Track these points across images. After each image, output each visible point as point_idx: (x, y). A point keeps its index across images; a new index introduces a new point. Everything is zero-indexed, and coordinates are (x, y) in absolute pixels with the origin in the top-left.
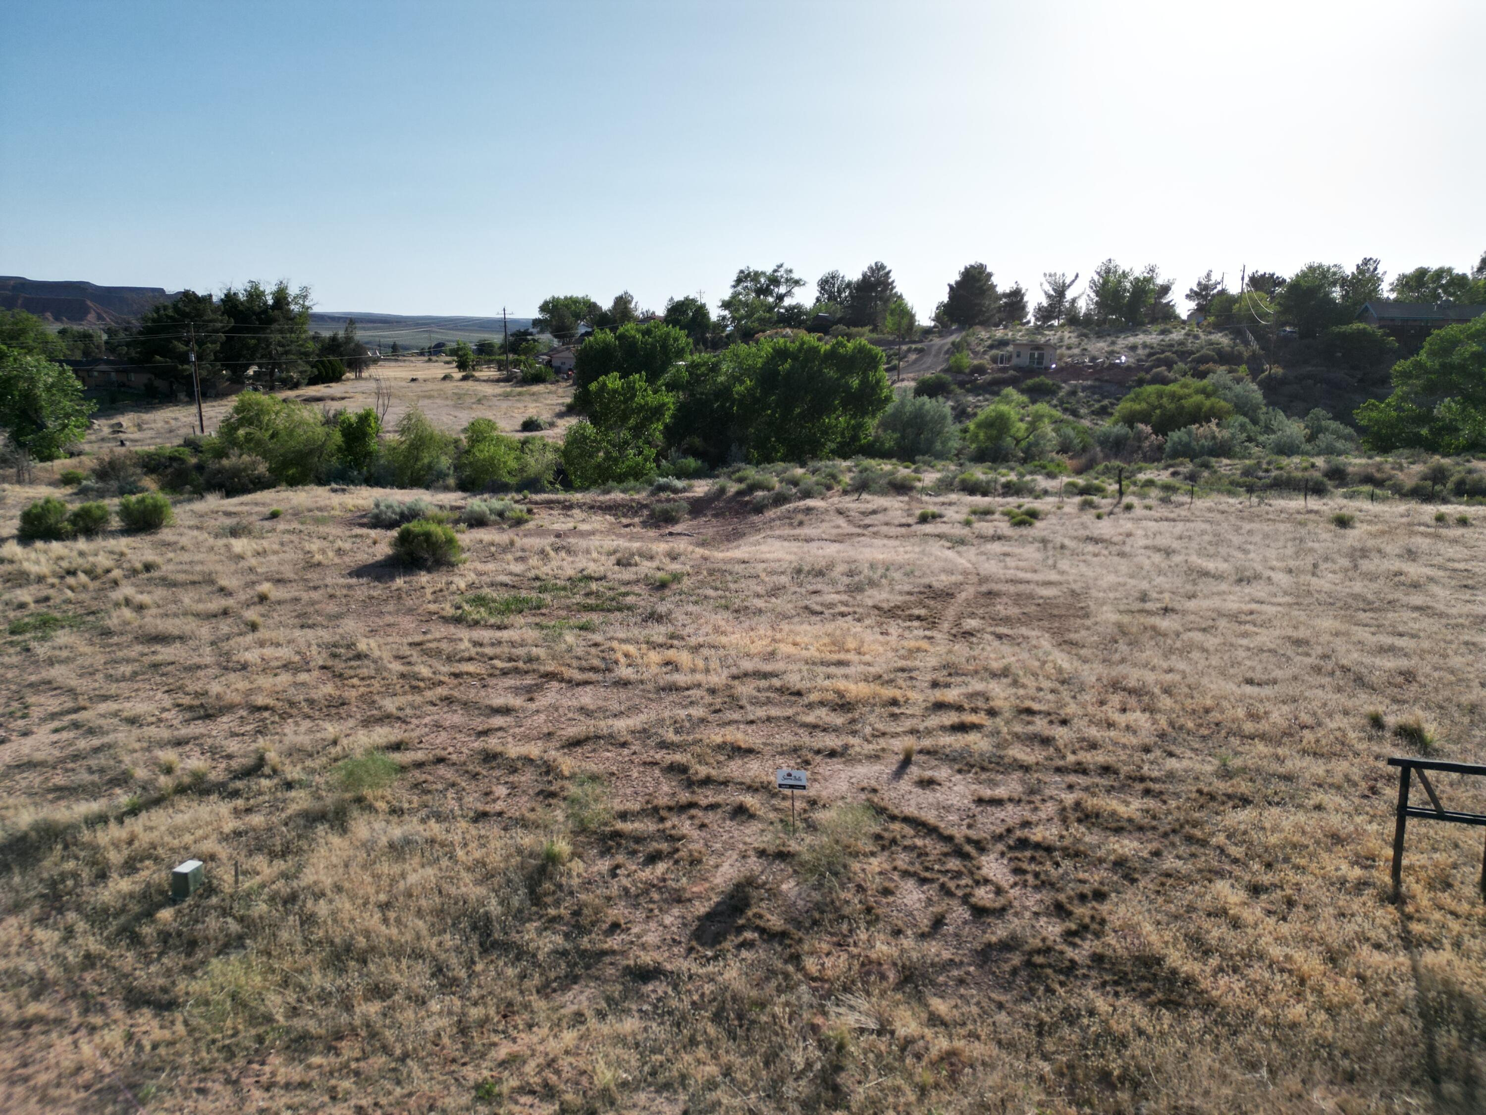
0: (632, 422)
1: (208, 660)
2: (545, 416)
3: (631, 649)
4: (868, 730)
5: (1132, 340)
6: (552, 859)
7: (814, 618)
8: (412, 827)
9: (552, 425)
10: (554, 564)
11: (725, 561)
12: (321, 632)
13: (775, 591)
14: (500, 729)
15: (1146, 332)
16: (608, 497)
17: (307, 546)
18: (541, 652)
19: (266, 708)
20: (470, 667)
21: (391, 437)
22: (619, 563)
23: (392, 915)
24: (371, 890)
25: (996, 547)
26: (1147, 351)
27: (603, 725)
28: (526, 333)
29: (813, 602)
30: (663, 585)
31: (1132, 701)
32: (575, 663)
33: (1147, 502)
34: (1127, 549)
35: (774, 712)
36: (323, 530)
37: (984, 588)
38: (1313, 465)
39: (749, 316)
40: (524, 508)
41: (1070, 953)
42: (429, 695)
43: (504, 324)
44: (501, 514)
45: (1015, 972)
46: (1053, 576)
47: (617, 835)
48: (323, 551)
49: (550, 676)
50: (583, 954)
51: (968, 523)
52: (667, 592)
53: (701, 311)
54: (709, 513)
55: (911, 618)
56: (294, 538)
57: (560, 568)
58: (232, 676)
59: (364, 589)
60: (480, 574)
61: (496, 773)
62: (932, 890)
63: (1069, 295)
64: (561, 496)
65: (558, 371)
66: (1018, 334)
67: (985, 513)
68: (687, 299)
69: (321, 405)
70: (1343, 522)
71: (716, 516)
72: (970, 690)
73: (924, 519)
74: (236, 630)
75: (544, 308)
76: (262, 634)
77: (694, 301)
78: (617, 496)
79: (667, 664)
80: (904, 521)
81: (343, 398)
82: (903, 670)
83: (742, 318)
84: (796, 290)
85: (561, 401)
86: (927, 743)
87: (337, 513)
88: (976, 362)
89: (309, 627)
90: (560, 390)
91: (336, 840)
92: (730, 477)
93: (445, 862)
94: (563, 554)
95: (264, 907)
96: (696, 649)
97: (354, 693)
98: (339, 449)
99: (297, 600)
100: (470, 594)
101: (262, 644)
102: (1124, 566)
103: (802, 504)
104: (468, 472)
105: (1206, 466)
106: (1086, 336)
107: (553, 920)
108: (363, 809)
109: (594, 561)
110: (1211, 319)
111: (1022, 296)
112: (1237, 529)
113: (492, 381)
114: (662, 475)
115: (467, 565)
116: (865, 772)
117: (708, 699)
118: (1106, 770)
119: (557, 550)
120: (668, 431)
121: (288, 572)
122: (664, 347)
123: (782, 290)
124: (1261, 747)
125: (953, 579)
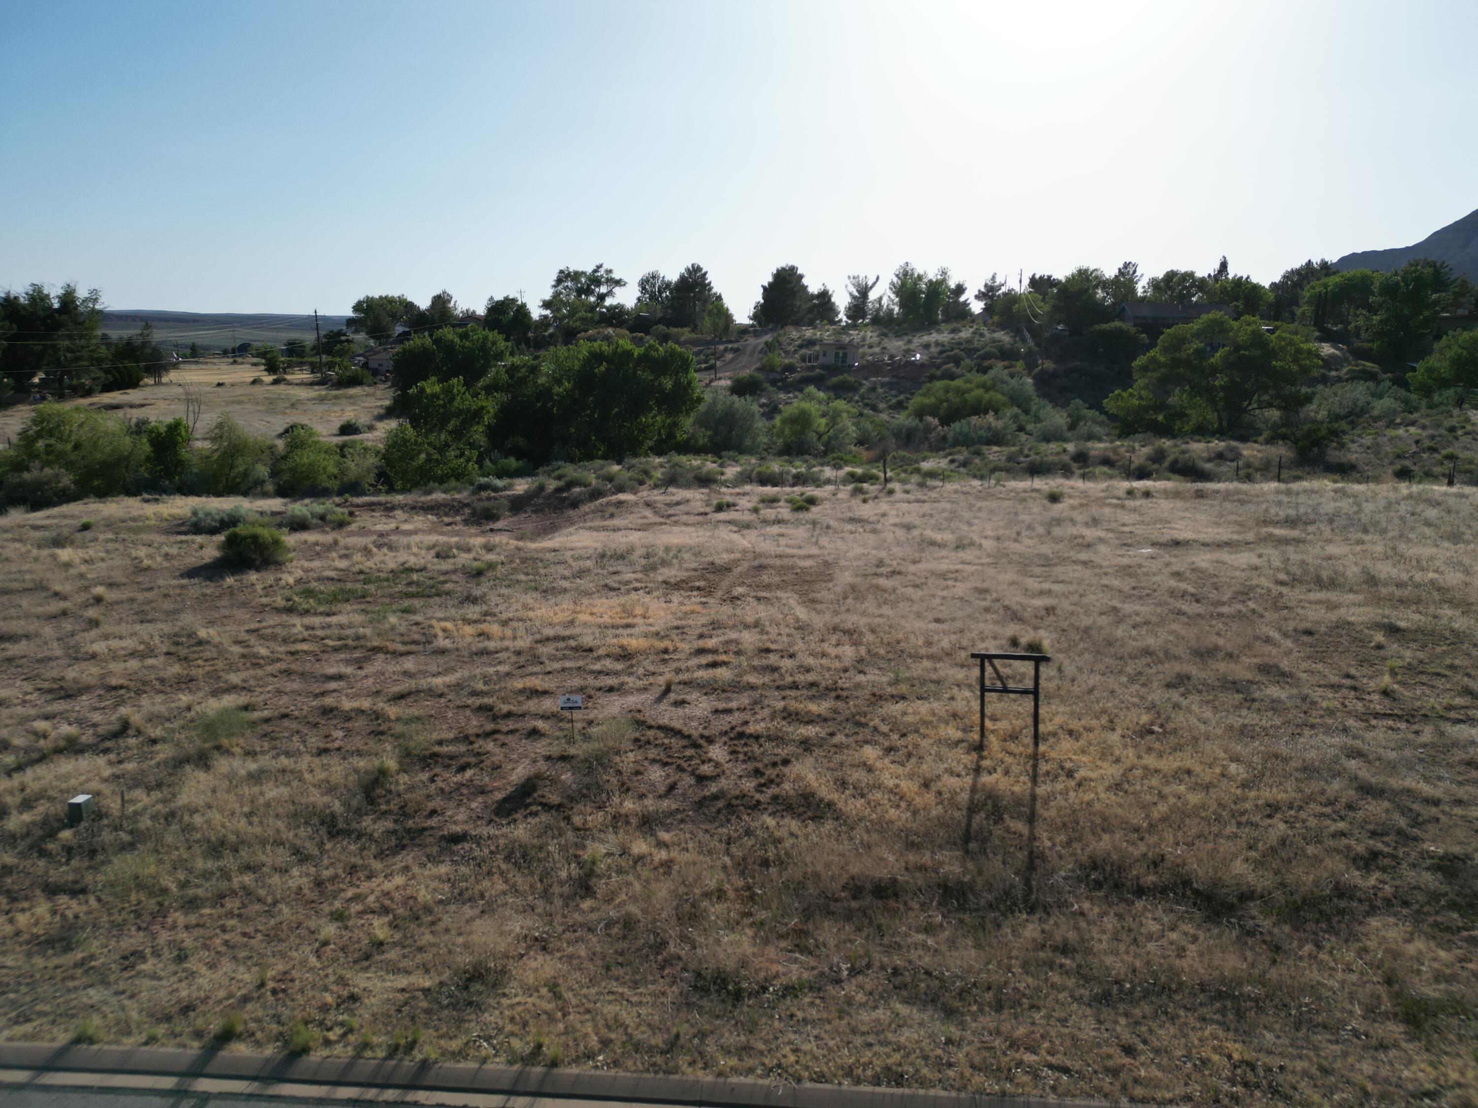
0: (451, 426)
1: (59, 653)
2: (363, 419)
3: (449, 625)
4: (641, 671)
5: (926, 338)
6: (383, 773)
7: (612, 593)
8: (265, 761)
9: (371, 428)
10: (378, 558)
11: (536, 551)
12: (161, 626)
13: (581, 573)
14: (334, 691)
15: (939, 331)
16: (429, 498)
17: (134, 553)
18: (368, 631)
19: (121, 687)
20: (304, 647)
21: (202, 445)
22: (438, 556)
23: (255, 819)
24: (237, 806)
25: (775, 529)
26: (939, 349)
27: (424, 683)
28: (340, 333)
29: (612, 581)
30: (479, 573)
31: (846, 638)
32: (398, 639)
33: (908, 487)
34: (879, 527)
35: (568, 664)
36: (145, 537)
37: (756, 563)
38: (1065, 451)
39: (571, 314)
40: (346, 510)
41: (758, 796)
42: (269, 669)
43: (315, 322)
44: (322, 518)
45: (719, 811)
46: (814, 551)
47: (435, 755)
48: (150, 556)
49: (376, 650)
50: (409, 831)
51: (756, 510)
52: (483, 579)
53: (522, 311)
54: (529, 509)
55: (692, 589)
56: (117, 545)
57: (383, 562)
58: (84, 665)
59: (197, 588)
60: (306, 571)
61: (334, 722)
62: (670, 770)
63: (873, 296)
64: (382, 498)
65: (375, 373)
66: (824, 333)
67: (772, 501)
68: (506, 298)
69: (120, 413)
70: (1054, 498)
71: (536, 512)
72: (726, 638)
73: (720, 508)
74: (78, 628)
75: (357, 307)
76: (106, 628)
77: (514, 301)
78: (439, 496)
79: (480, 635)
80: (702, 510)
81: (143, 405)
82: (677, 628)
83: (564, 317)
84: (617, 290)
85: (379, 403)
86: (685, 677)
87: (153, 522)
88: (787, 361)
89: (149, 621)
90: (379, 393)
91: (202, 775)
92: (549, 475)
93: (295, 784)
94: (385, 550)
95: (149, 823)
96: (505, 623)
97: (200, 671)
98: (148, 459)
99: (132, 600)
100: (299, 588)
101: (106, 637)
102: (871, 539)
103: (614, 498)
104: (286, 477)
105: (978, 453)
106: (885, 335)
107: (385, 813)
108: (222, 754)
109: (415, 555)
110: (996, 318)
111: (830, 297)
112: (971, 507)
113: (306, 384)
114: (483, 476)
115: (294, 563)
116: (633, 700)
117: (514, 658)
118: (813, 685)
119: (379, 546)
120: (492, 432)
121: (118, 576)
122: (483, 349)
123: (603, 289)
124: (926, 663)
125: (732, 556)
